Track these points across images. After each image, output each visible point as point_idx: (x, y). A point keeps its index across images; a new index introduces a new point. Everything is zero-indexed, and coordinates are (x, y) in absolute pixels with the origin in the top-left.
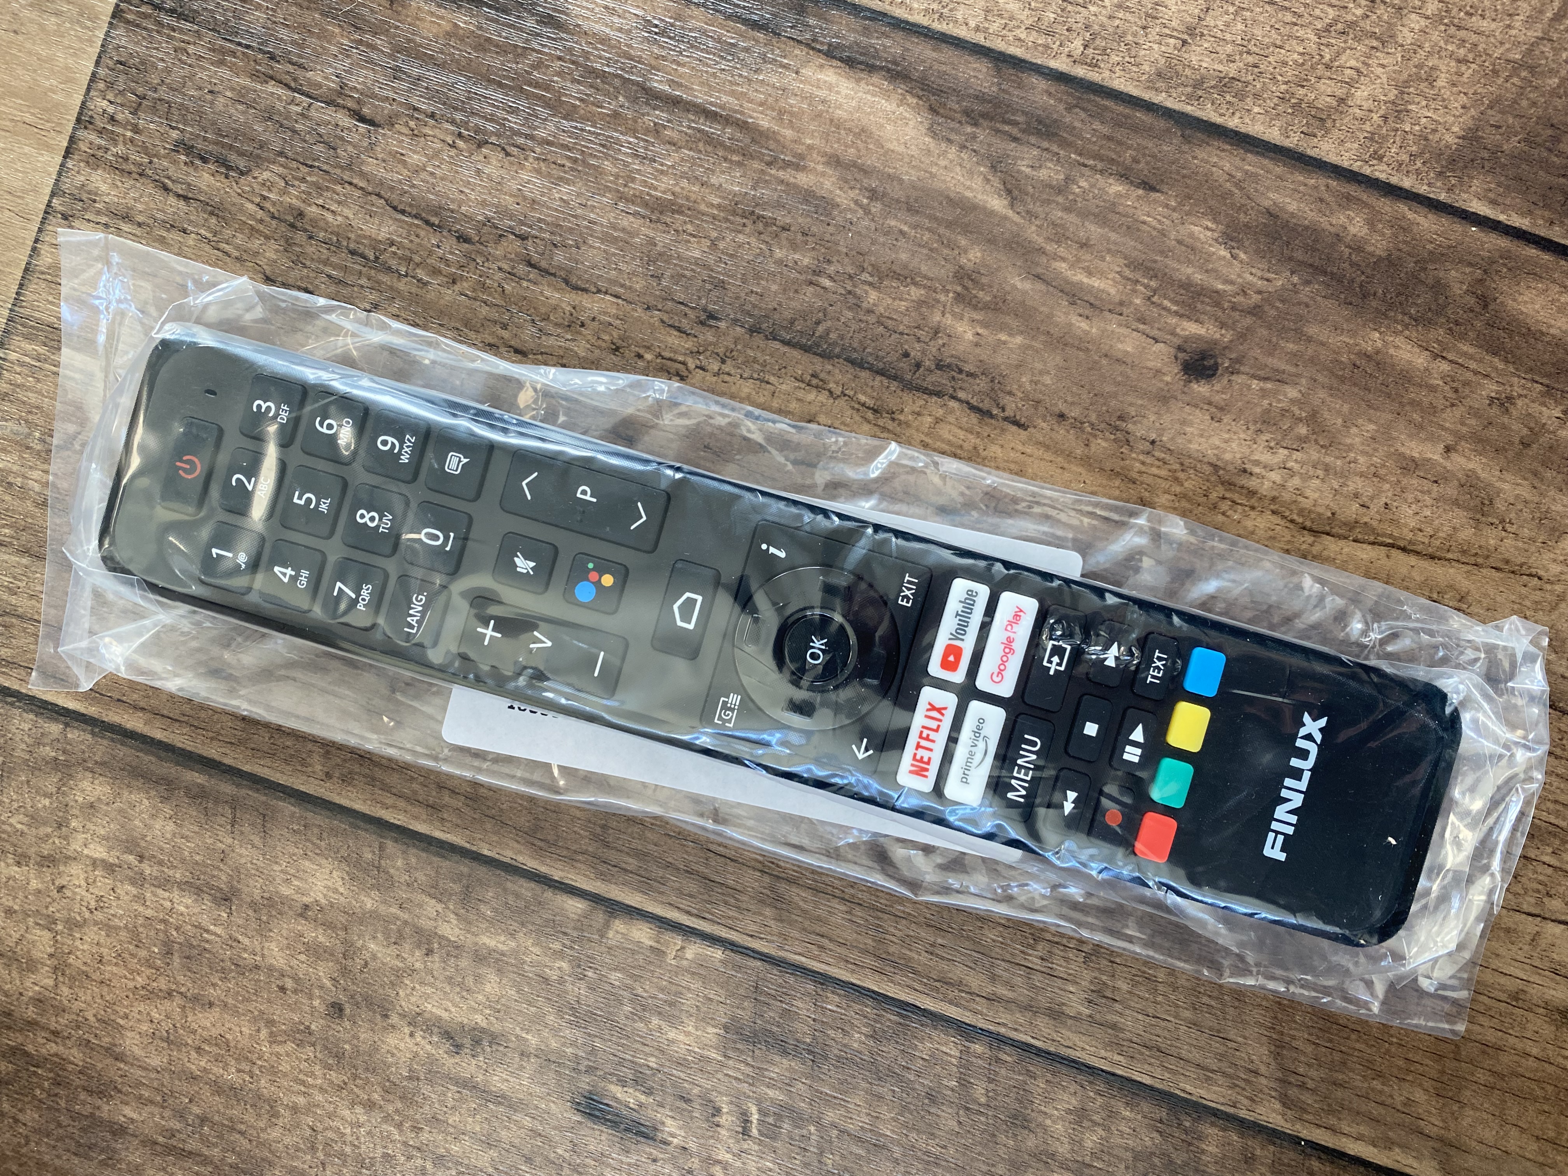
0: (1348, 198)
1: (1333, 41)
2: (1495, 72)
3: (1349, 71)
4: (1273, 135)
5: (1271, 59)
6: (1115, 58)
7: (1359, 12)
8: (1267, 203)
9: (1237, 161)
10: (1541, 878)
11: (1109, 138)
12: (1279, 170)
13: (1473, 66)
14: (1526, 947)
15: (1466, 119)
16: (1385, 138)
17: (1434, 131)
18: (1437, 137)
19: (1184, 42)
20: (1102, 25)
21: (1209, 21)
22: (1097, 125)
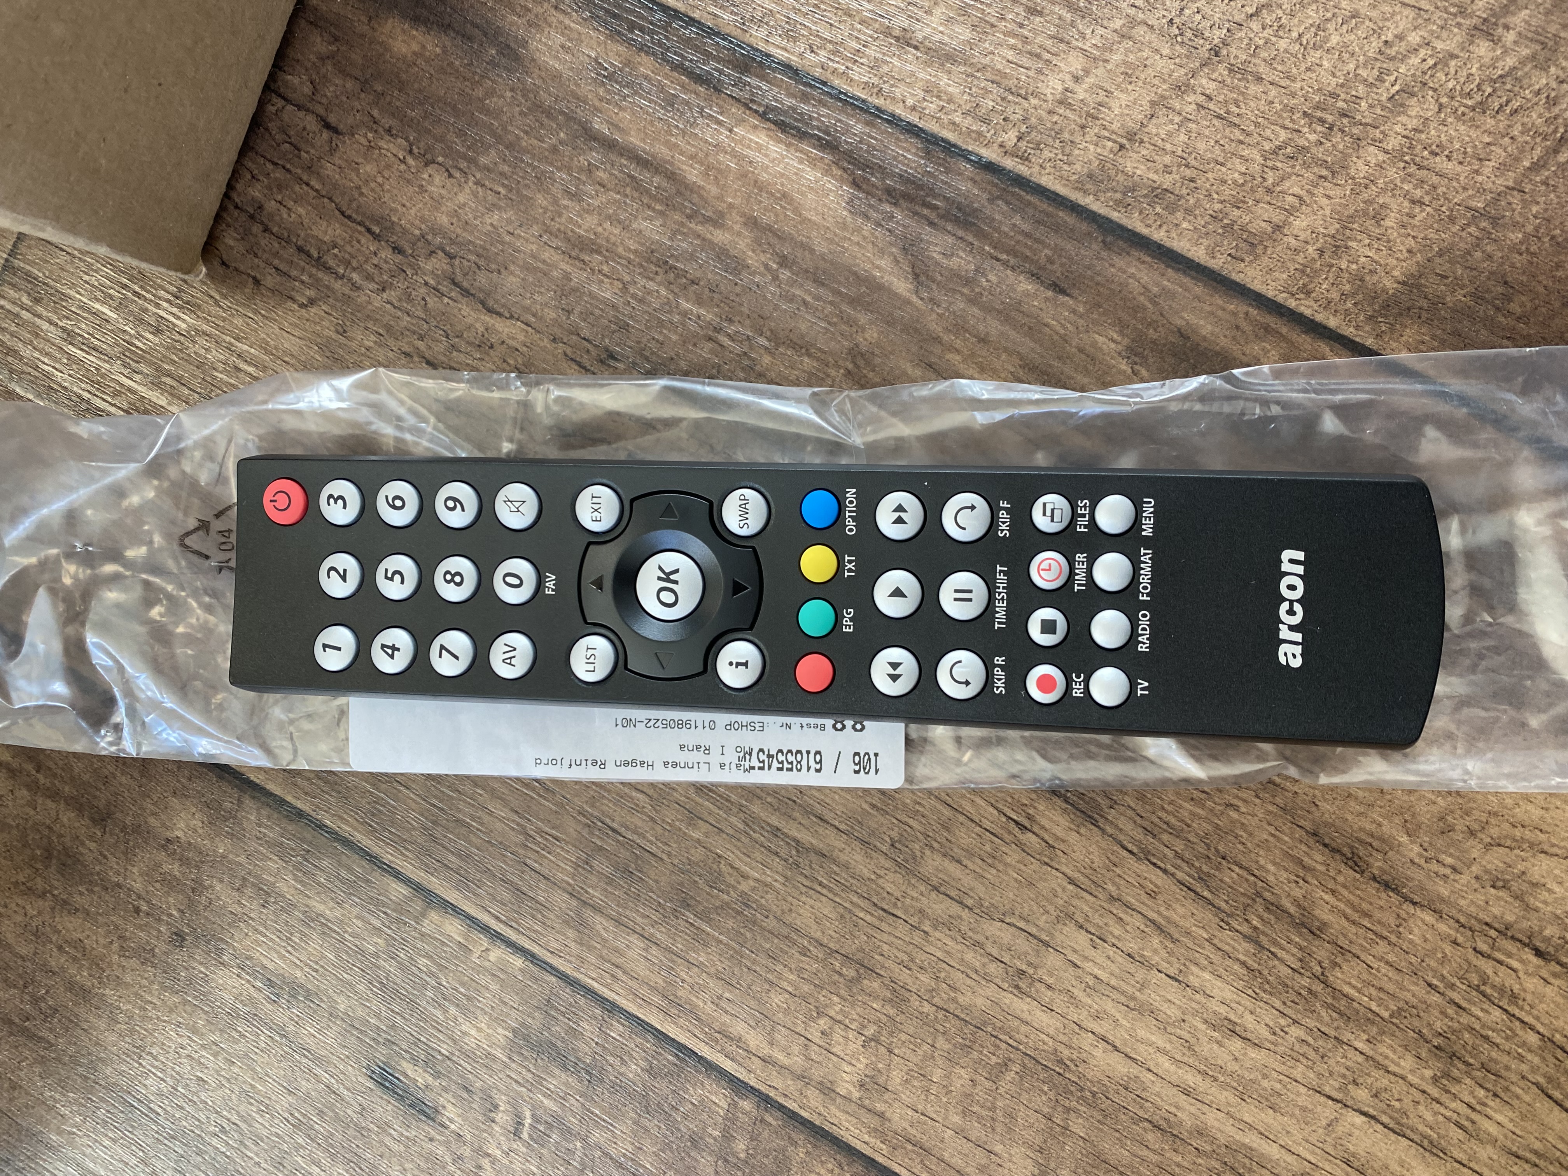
0: (1267, 329)
1: (1279, 165)
2: (1452, 219)
3: (1290, 199)
4: (1199, 254)
5: (1210, 175)
6: (1047, 154)
7: (1313, 137)
8: (1179, 322)
9: (1156, 276)
10: (1348, 1063)
11: (1028, 235)
12: (1199, 289)
13: (1428, 209)
14: (1321, 1131)
15: (1410, 266)
16: (1316, 272)
17: (1372, 272)
18: (1375, 278)
19: (1122, 147)
20: (1040, 119)
21: (1151, 128)
22: (1017, 220)
